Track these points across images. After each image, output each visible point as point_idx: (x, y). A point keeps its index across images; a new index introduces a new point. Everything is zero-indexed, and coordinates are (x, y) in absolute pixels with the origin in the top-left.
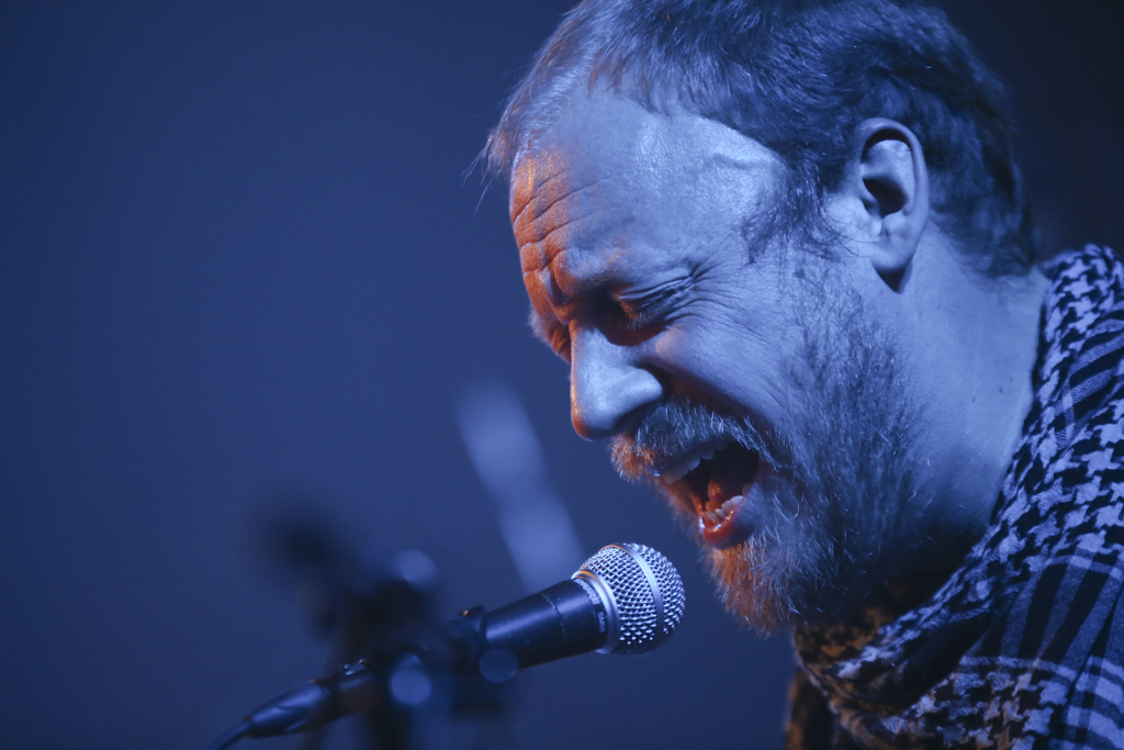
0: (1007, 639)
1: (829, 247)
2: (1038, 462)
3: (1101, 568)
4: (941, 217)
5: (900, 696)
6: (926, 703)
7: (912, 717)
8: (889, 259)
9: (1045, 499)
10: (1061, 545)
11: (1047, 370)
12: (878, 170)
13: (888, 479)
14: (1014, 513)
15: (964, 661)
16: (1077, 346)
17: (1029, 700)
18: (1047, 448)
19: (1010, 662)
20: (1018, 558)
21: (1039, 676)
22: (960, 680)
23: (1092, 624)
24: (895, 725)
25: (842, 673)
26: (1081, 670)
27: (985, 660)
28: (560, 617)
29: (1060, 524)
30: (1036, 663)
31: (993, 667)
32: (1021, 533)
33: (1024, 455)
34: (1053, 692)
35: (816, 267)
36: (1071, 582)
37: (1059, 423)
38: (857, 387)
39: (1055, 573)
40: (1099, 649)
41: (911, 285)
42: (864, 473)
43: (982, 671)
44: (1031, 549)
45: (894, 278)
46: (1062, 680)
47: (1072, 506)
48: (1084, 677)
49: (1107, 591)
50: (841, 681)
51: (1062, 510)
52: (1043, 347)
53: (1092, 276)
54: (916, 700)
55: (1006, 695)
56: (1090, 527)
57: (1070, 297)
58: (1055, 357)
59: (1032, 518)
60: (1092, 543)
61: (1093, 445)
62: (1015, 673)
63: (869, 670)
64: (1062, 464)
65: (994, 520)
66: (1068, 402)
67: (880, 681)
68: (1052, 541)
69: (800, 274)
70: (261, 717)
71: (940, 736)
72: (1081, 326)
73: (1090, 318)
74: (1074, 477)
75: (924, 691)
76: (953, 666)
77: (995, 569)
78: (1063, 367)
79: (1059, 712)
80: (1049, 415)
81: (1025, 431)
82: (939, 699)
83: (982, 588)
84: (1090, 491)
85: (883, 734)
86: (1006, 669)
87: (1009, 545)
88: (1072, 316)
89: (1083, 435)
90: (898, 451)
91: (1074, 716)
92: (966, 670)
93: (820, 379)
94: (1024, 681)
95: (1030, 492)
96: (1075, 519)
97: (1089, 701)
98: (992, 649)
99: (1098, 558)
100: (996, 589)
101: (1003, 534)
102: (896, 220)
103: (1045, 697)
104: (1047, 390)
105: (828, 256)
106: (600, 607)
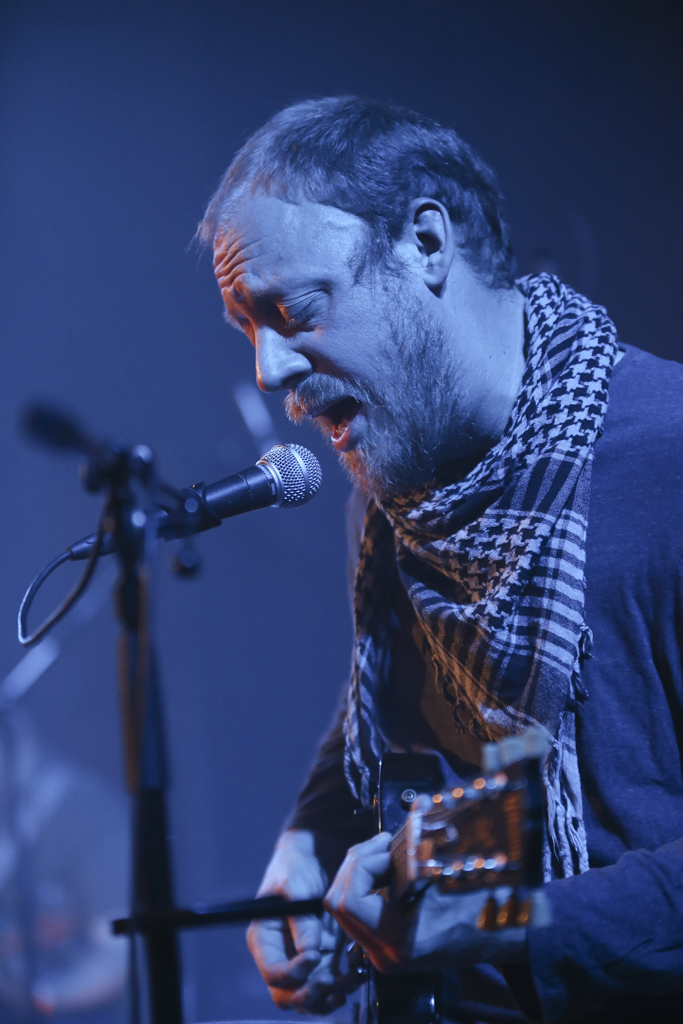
0: (515, 500)
1: (399, 270)
2: (533, 402)
3: (570, 459)
4: (463, 251)
5: (447, 530)
6: (462, 534)
7: (452, 541)
8: (433, 279)
9: (538, 422)
10: (548, 447)
11: (534, 348)
12: (424, 228)
13: (444, 405)
14: (520, 430)
15: (488, 511)
16: (549, 334)
17: (528, 534)
18: (538, 394)
19: (516, 513)
20: (521, 456)
21: (535, 520)
22: (485, 522)
23: (565, 491)
24: (441, 545)
25: (410, 516)
26: (559, 517)
27: (501, 512)
28: (249, 487)
29: (546, 436)
30: (532, 513)
31: (505, 516)
32: (525, 441)
33: (523, 397)
34: (543, 529)
35: (394, 283)
36: (553, 468)
37: (543, 379)
38: (423, 352)
39: (543, 464)
40: (569, 505)
41: (447, 294)
42: (428, 403)
43: (498, 517)
44: (529, 451)
45: (437, 290)
46: (548, 522)
47: (552, 426)
48: (561, 521)
49: (573, 472)
50: (408, 520)
51: (546, 428)
52: (528, 336)
53: (549, 294)
54: (456, 532)
55: (513, 531)
56: (562, 437)
57: (540, 307)
58: (538, 341)
59: (530, 433)
60: (565, 445)
61: (562, 391)
62: (519, 519)
63: (428, 516)
64: (546, 402)
65: (507, 433)
66: (548, 367)
67: (434, 522)
68: (541, 446)
69: (386, 289)
70: (75, 549)
71: (467, 553)
72: (550, 322)
73: (554, 318)
74: (553, 409)
75: (462, 527)
76: (481, 514)
77: (509, 462)
78: (544, 346)
79: (546, 540)
80: (537, 375)
81: (524, 382)
82: (471, 531)
83: (501, 473)
84: (562, 417)
85: (434, 551)
86: (513, 517)
87: (517, 448)
88: (543, 318)
89: (557, 385)
90: (448, 387)
91: (555, 543)
92: (488, 517)
93: (401, 351)
94: (525, 524)
95: (529, 419)
96: (554, 433)
97: (564, 534)
98: (506, 505)
99: (568, 454)
100: (508, 474)
101: (514, 442)
102: (436, 257)
103: (538, 533)
104: (535, 361)
105: (399, 275)
106: (272, 480)
